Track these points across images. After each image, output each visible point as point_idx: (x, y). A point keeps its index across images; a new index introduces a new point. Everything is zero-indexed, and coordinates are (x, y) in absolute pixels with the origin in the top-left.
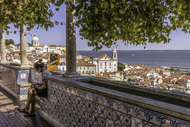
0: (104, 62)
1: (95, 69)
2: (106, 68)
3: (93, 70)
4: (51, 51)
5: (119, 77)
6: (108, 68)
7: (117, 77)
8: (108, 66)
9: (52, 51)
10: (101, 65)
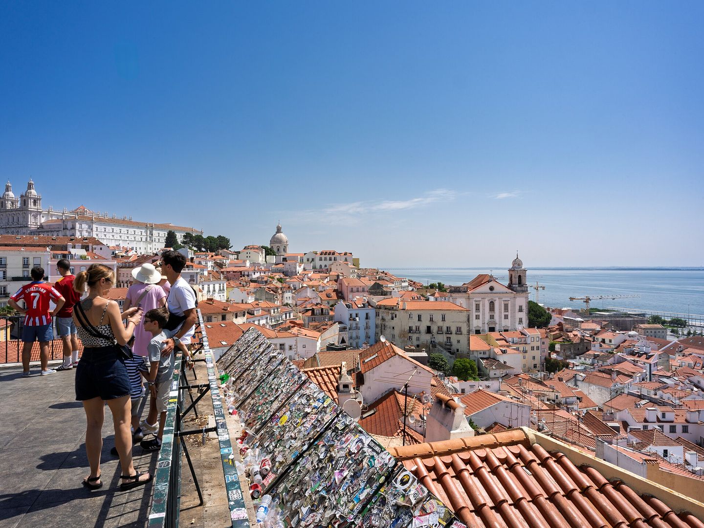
0: (486, 299)
1: (466, 319)
2: (492, 317)
3: (459, 325)
4: (323, 267)
5: (538, 348)
6: (500, 317)
7: (533, 348)
8: (500, 313)
9: (326, 266)
10: (478, 309)
